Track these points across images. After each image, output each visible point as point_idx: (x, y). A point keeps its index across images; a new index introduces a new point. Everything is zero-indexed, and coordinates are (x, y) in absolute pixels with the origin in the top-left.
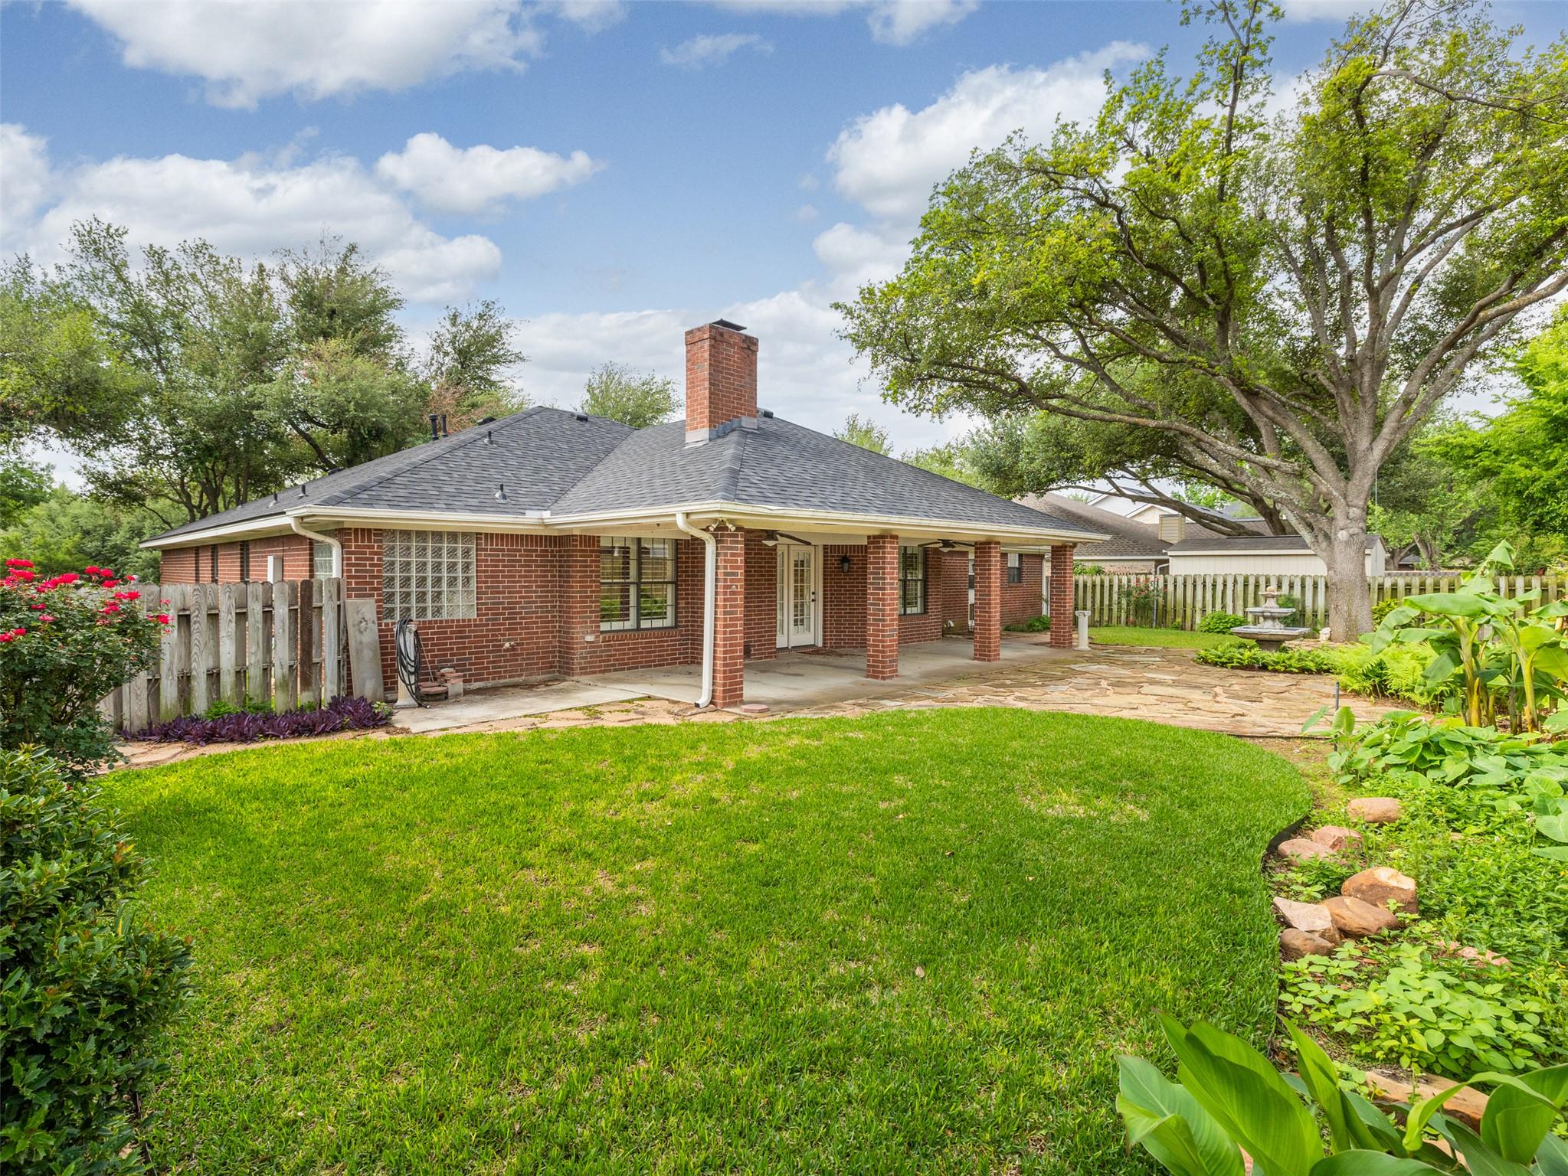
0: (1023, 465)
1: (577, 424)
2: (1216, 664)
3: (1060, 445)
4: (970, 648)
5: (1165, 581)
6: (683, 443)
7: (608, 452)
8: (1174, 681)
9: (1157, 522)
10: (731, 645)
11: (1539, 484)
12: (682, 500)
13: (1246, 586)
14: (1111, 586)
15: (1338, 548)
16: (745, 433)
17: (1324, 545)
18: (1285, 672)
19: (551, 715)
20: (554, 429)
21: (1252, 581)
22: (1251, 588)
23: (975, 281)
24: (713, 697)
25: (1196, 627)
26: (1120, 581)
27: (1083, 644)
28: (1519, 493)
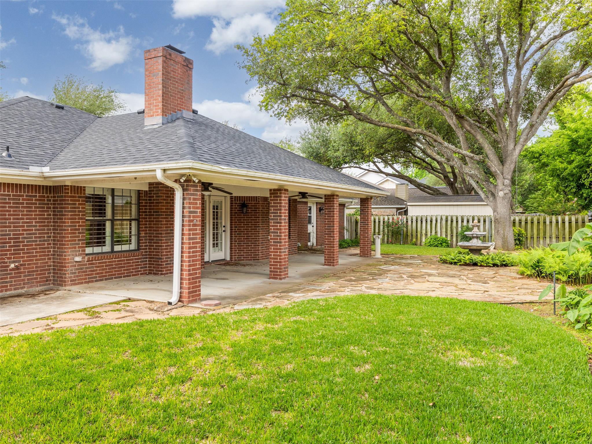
0: (330, 153)
1: (56, 110)
2: (451, 263)
3: (352, 142)
4: (321, 259)
5: (407, 219)
6: (142, 125)
7: (82, 130)
8: (439, 274)
9: (394, 187)
10: (193, 261)
11: (567, 171)
12: (159, 161)
13: (447, 221)
14: (379, 222)
15: (499, 200)
16: (187, 121)
17: (491, 199)
18: (486, 266)
19: (60, 317)
20: (40, 112)
21: (449, 219)
22: (449, 222)
23: (328, 38)
24: (181, 297)
25: (423, 244)
26: (384, 219)
27: (378, 255)
28: (558, 176)
